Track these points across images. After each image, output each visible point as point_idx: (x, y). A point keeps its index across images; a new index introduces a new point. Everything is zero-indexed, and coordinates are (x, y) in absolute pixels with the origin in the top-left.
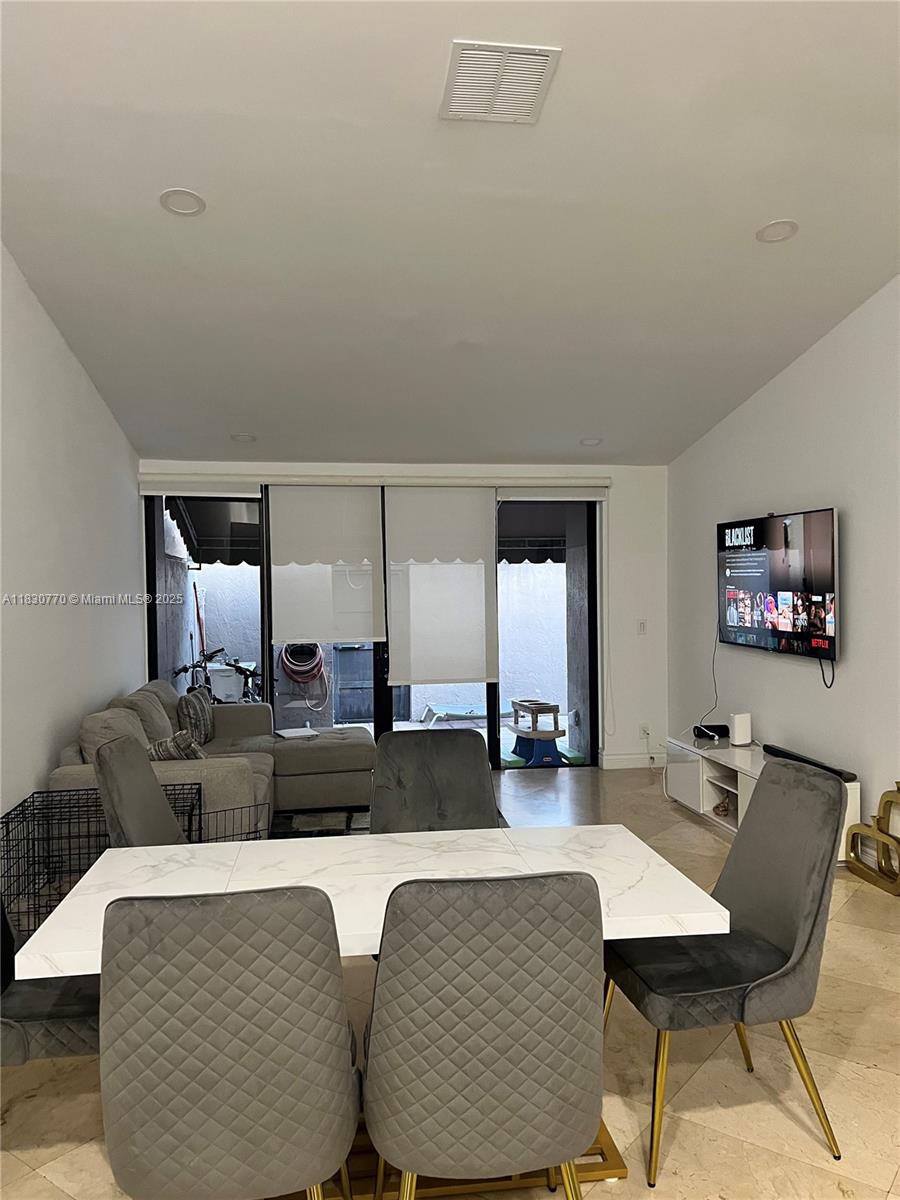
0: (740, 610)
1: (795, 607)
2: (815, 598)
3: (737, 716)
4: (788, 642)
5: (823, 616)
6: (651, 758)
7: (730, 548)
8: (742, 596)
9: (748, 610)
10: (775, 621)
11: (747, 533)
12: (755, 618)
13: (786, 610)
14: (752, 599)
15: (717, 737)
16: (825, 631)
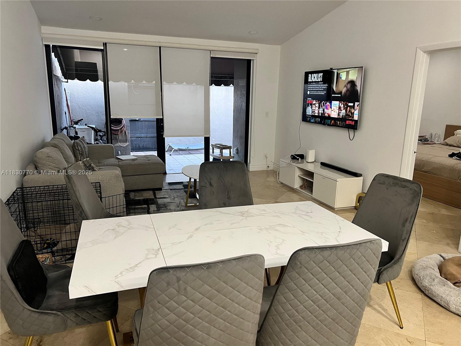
0: (313, 108)
1: (340, 108)
2: (350, 104)
3: (310, 151)
4: (335, 122)
5: (353, 112)
6: (268, 166)
7: (310, 82)
8: (314, 102)
9: (317, 108)
10: (330, 113)
11: (319, 76)
12: (320, 112)
13: (335, 108)
14: (319, 103)
15: (300, 159)
16: (353, 117)
